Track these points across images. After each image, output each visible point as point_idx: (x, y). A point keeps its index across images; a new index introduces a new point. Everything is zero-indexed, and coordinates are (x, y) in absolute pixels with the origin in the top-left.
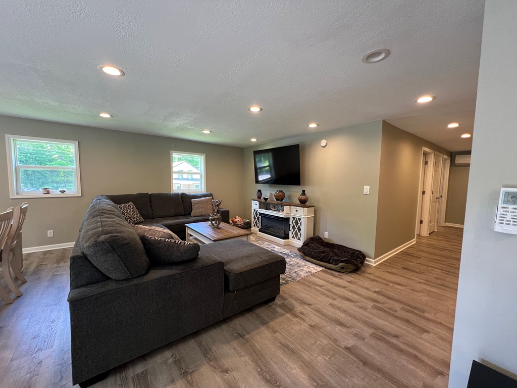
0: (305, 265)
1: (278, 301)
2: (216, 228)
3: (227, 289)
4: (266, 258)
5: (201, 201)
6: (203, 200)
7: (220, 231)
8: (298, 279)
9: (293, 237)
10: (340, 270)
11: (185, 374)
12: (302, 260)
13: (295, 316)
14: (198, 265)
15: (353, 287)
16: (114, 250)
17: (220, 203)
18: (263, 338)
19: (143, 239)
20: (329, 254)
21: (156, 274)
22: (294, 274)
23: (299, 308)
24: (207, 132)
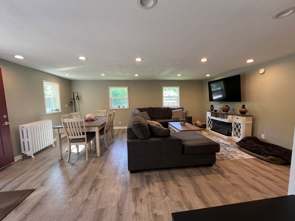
0: (240, 153)
1: (214, 167)
2: (183, 125)
3: (183, 152)
4: (207, 142)
5: (177, 111)
6: (178, 111)
7: (185, 127)
8: (231, 160)
9: (235, 135)
10: (270, 161)
11: (163, 181)
12: (238, 150)
13: (224, 176)
14: (170, 139)
15: (278, 173)
16: (139, 128)
17: (187, 113)
18: (201, 180)
19: (149, 125)
20: (261, 149)
21: (153, 139)
22: (230, 157)
23: (227, 174)
24: (179, 75)
